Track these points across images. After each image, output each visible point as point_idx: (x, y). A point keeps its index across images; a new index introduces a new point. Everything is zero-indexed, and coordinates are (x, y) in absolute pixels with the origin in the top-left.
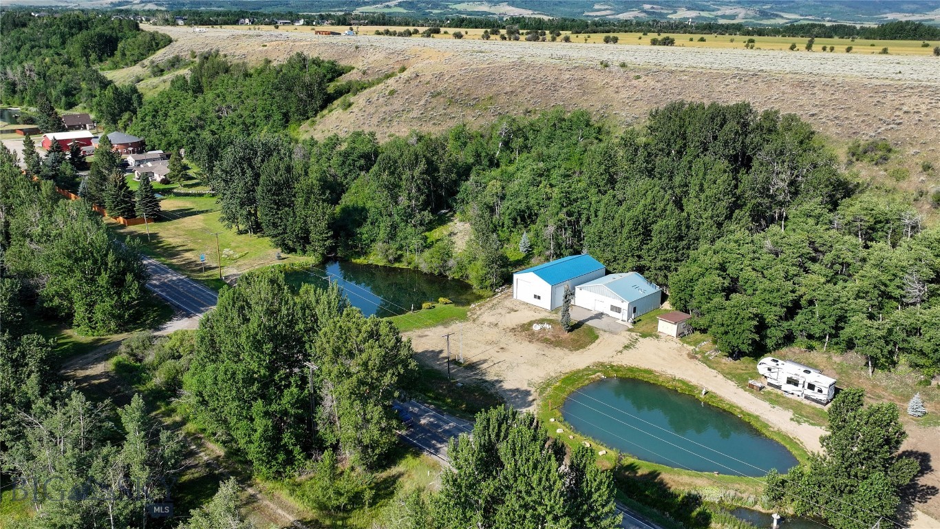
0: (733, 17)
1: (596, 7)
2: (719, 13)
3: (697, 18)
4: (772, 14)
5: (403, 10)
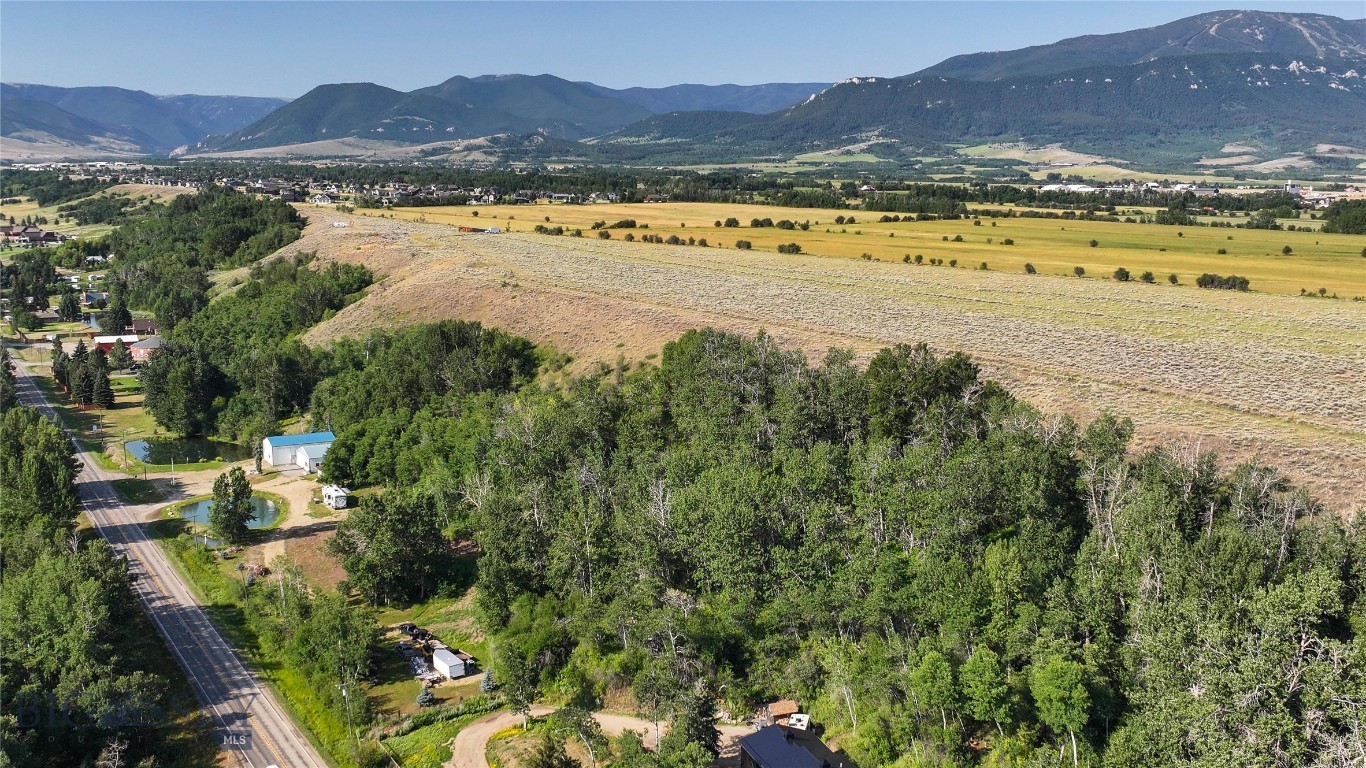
1: (1227, 149)
5: (871, 159)
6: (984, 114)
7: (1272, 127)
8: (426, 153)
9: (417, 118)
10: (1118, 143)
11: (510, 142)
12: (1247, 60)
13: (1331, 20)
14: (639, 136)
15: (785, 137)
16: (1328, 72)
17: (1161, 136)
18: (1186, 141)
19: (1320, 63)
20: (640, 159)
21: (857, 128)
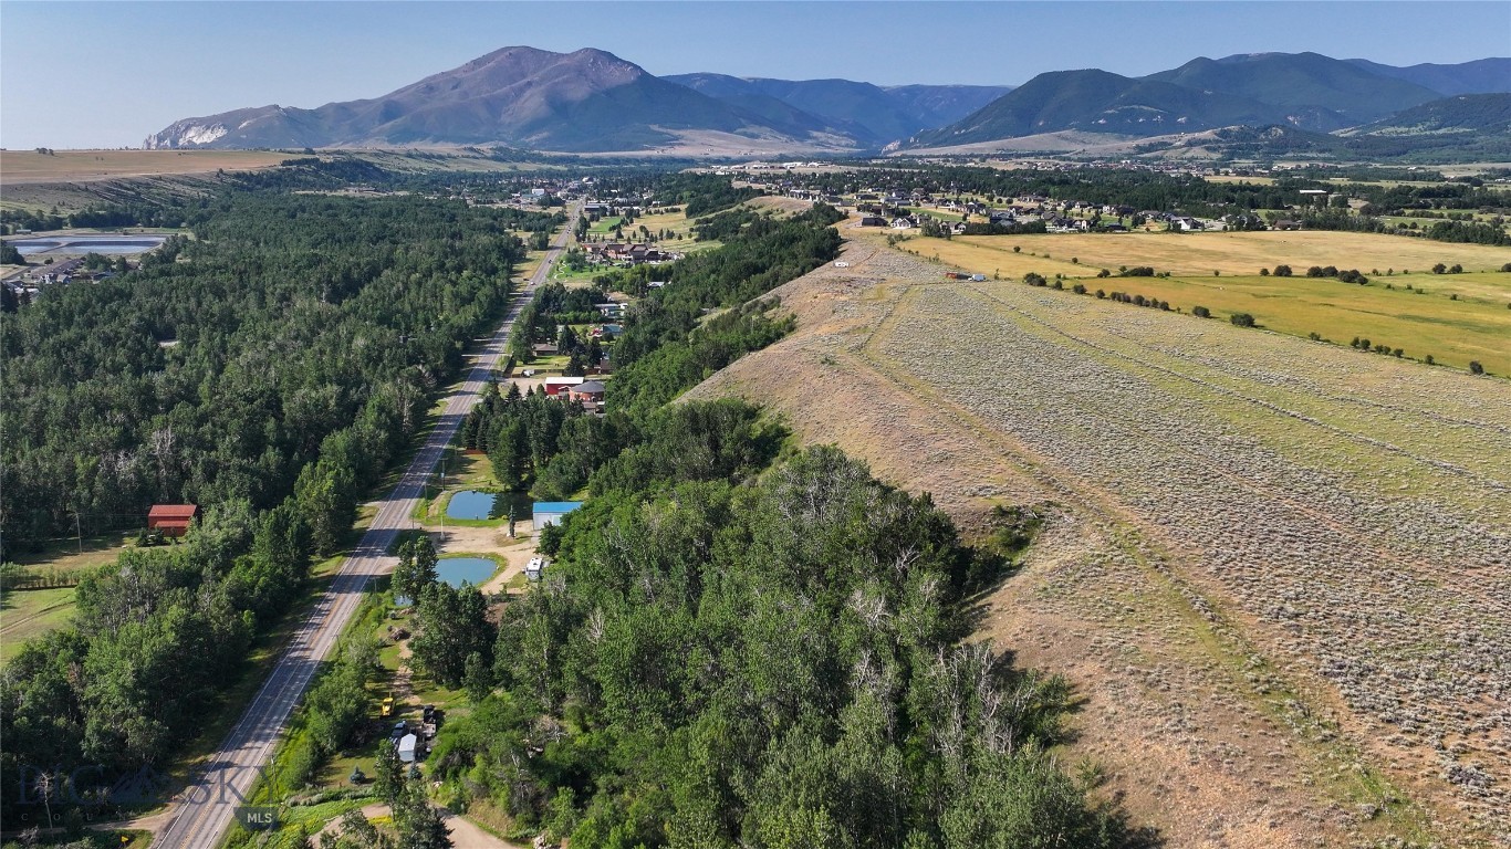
8: (1141, 149)
9: (1145, 108)
11: (1242, 135)
14: (1410, 126)
20: (1398, 155)
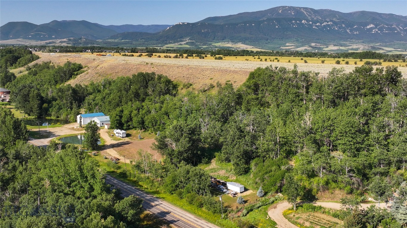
0: (357, 49)
1: (287, 44)
2: (350, 47)
3: (338, 50)
4: (378, 48)
5: (188, 46)
6: (219, 34)
7: (299, 39)
9: (42, 33)
10: (257, 42)
11: (74, 40)
12: (291, 20)
13: (312, 9)
14: (115, 39)
15: (160, 40)
16: (312, 24)
17: (269, 41)
18: (276, 42)
19: (310, 21)
21: (182, 37)
